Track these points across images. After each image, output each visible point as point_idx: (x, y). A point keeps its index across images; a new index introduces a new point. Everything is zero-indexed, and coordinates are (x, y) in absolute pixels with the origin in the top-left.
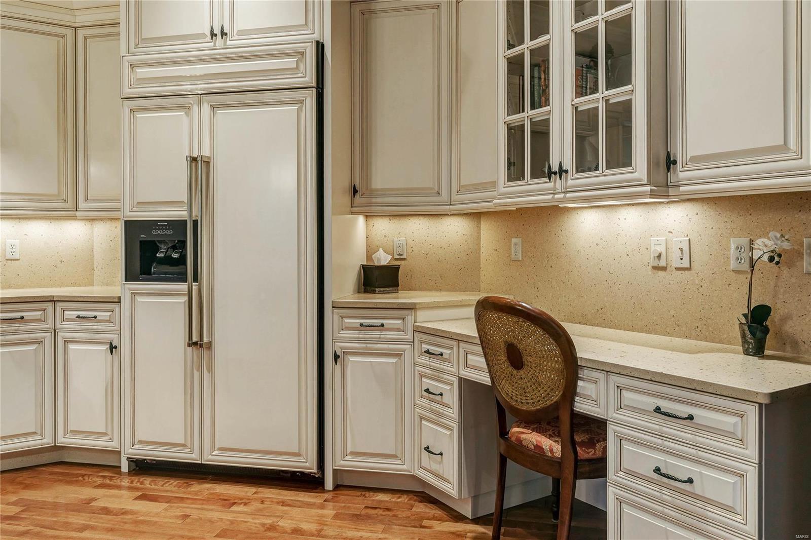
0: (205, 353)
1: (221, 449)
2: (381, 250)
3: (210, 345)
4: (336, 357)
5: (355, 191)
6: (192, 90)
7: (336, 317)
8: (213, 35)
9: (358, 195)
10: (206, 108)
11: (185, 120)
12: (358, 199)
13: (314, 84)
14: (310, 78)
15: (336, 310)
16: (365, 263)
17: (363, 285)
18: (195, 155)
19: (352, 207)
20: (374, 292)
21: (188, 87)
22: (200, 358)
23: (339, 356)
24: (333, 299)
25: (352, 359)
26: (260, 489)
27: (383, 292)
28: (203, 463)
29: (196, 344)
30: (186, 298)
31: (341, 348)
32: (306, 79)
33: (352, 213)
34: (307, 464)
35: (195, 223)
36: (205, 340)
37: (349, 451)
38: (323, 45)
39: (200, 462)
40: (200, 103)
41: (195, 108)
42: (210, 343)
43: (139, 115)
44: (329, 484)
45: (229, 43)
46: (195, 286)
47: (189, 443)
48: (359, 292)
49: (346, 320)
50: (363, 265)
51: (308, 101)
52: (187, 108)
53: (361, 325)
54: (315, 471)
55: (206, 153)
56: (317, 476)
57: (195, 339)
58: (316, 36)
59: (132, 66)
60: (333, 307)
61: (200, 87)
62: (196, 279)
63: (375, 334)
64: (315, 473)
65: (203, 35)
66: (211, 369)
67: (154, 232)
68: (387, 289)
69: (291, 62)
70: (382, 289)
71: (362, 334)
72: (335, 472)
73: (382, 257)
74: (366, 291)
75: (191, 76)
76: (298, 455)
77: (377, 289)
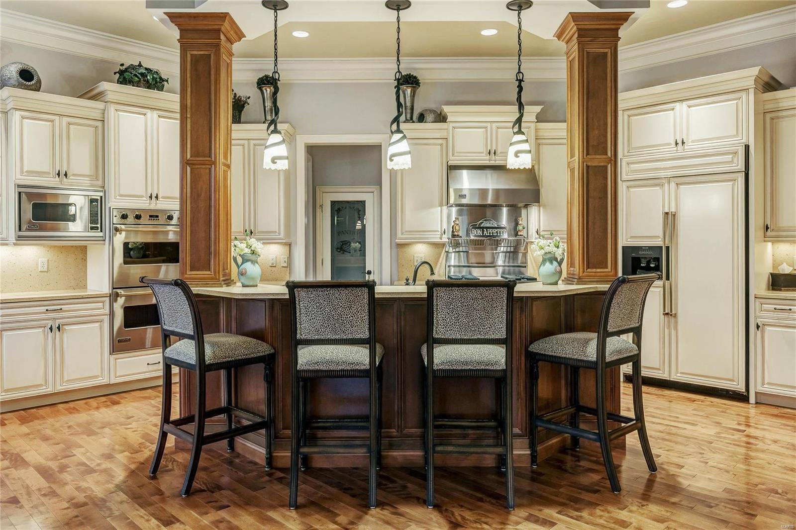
0: (673, 320)
1: (681, 373)
2: (785, 263)
3: (675, 316)
4: (758, 327)
5: (767, 228)
6: (664, 175)
7: (758, 304)
8: (677, 144)
9: (769, 230)
10: (673, 185)
11: (660, 192)
12: (769, 233)
13: (744, 170)
14: (741, 166)
15: (757, 300)
16: (772, 272)
17: (772, 286)
18: (667, 211)
19: (765, 237)
20: (780, 290)
21: (663, 174)
22: (669, 322)
23: (759, 326)
24: (755, 293)
25: (768, 328)
26: (707, 398)
27: (787, 290)
28: (671, 379)
29: (667, 314)
30: (662, 289)
31: (761, 322)
32: (738, 167)
33: (765, 241)
34: (738, 386)
35: (668, 248)
36: (673, 312)
37: (766, 382)
38: (748, 146)
39: (669, 379)
40: (669, 182)
41: (666, 185)
42: (676, 314)
43: (632, 190)
44: (752, 399)
45: (686, 147)
46: (667, 283)
47: (662, 367)
48: (769, 289)
49: (764, 306)
50: (771, 273)
51: (739, 179)
52: (661, 185)
53: (775, 309)
54: (744, 390)
55: (673, 210)
56: (744, 394)
57: (666, 312)
58: (744, 140)
59: (628, 164)
60: (755, 298)
61: (669, 173)
62: (668, 278)
63: (785, 315)
64: (743, 392)
65: (669, 144)
66: (676, 329)
67: (640, 253)
68: (790, 288)
69: (729, 158)
70: (786, 289)
71: (775, 315)
72: (756, 393)
73: (786, 268)
74: (773, 289)
75: (663, 168)
76: (733, 381)
77: (782, 288)
